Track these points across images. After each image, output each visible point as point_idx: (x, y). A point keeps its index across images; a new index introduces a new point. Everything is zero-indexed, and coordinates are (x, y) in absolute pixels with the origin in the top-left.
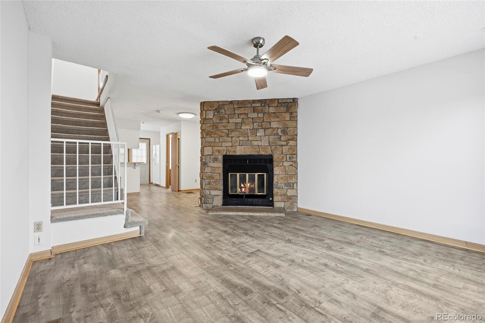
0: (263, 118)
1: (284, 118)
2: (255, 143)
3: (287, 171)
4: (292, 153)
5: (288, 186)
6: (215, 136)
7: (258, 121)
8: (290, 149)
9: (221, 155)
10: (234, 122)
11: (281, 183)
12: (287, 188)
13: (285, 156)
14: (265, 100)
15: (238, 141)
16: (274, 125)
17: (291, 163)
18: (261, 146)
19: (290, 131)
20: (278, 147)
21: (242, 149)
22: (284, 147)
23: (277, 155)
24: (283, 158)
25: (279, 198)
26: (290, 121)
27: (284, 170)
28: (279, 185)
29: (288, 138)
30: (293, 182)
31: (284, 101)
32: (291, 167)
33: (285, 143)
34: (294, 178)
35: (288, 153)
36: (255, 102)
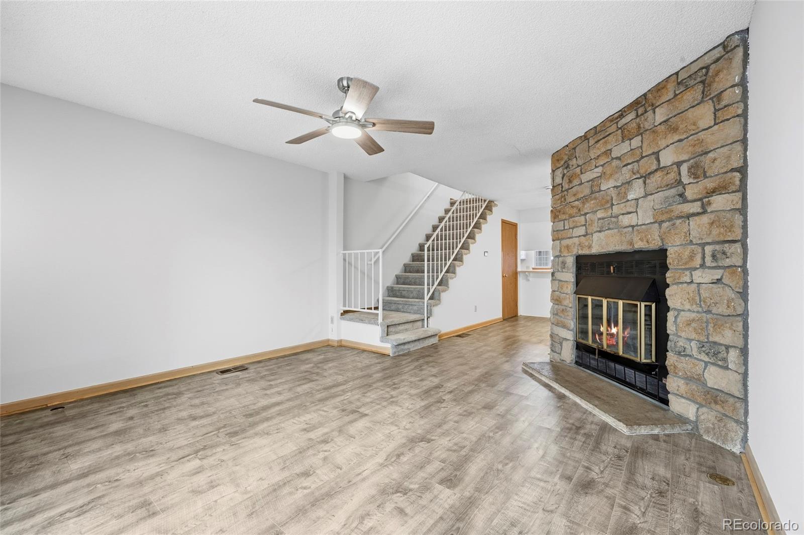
0: (641, 147)
1: (694, 124)
2: (626, 220)
3: (704, 302)
4: (722, 238)
5: (707, 354)
6: (564, 217)
7: (630, 161)
8: (712, 223)
9: (571, 256)
10: (588, 179)
11: (690, 340)
12: (707, 359)
13: (700, 250)
14: (645, 95)
15: (595, 220)
16: (668, 158)
17: (717, 274)
18: (637, 225)
19: (715, 160)
20: (678, 222)
21: (602, 238)
22: (693, 222)
23: (676, 249)
24: (691, 257)
25: (680, 384)
26: (716, 127)
27: (697, 298)
28: (681, 344)
29: (706, 188)
30: (726, 341)
31: (694, 68)
32: (717, 288)
33: (696, 207)
34: (731, 329)
35: (710, 241)
36: (624, 114)
